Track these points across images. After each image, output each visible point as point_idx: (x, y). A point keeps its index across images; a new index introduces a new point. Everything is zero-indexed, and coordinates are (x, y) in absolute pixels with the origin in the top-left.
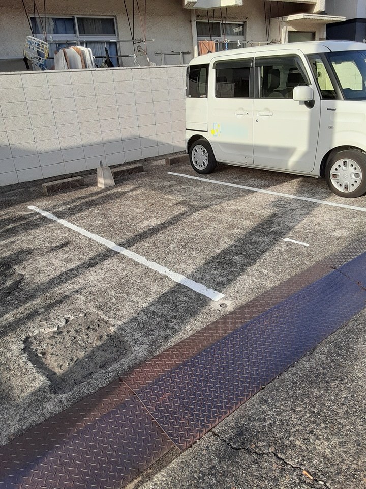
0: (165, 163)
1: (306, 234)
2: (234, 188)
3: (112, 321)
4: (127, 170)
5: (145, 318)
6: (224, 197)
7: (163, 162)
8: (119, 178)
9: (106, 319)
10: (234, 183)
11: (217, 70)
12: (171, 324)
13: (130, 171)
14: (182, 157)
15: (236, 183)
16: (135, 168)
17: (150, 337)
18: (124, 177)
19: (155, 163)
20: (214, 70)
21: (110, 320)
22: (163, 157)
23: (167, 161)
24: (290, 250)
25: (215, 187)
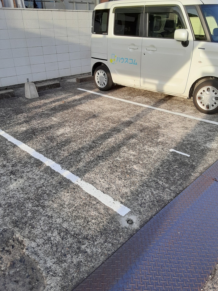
0: (76, 81)
1: (185, 146)
2: (126, 103)
3: (26, 242)
4: (48, 86)
5: (58, 238)
6: (120, 110)
7: (74, 80)
8: (42, 91)
9: (21, 238)
10: (126, 99)
11: (115, 14)
12: (83, 247)
13: (51, 87)
14: (88, 77)
15: (128, 99)
16: (53, 84)
17: (63, 265)
18: (46, 91)
19: (69, 81)
20: (114, 14)
21: (24, 240)
22: (74, 77)
23: (77, 80)
24: (176, 160)
25: (113, 102)
